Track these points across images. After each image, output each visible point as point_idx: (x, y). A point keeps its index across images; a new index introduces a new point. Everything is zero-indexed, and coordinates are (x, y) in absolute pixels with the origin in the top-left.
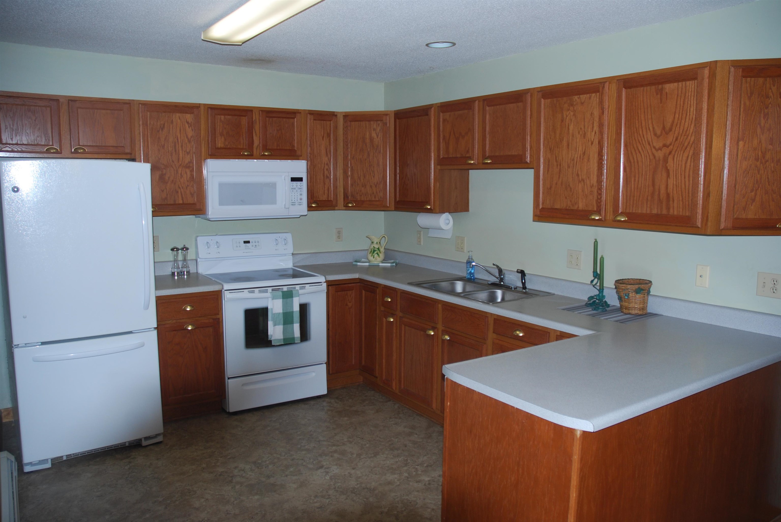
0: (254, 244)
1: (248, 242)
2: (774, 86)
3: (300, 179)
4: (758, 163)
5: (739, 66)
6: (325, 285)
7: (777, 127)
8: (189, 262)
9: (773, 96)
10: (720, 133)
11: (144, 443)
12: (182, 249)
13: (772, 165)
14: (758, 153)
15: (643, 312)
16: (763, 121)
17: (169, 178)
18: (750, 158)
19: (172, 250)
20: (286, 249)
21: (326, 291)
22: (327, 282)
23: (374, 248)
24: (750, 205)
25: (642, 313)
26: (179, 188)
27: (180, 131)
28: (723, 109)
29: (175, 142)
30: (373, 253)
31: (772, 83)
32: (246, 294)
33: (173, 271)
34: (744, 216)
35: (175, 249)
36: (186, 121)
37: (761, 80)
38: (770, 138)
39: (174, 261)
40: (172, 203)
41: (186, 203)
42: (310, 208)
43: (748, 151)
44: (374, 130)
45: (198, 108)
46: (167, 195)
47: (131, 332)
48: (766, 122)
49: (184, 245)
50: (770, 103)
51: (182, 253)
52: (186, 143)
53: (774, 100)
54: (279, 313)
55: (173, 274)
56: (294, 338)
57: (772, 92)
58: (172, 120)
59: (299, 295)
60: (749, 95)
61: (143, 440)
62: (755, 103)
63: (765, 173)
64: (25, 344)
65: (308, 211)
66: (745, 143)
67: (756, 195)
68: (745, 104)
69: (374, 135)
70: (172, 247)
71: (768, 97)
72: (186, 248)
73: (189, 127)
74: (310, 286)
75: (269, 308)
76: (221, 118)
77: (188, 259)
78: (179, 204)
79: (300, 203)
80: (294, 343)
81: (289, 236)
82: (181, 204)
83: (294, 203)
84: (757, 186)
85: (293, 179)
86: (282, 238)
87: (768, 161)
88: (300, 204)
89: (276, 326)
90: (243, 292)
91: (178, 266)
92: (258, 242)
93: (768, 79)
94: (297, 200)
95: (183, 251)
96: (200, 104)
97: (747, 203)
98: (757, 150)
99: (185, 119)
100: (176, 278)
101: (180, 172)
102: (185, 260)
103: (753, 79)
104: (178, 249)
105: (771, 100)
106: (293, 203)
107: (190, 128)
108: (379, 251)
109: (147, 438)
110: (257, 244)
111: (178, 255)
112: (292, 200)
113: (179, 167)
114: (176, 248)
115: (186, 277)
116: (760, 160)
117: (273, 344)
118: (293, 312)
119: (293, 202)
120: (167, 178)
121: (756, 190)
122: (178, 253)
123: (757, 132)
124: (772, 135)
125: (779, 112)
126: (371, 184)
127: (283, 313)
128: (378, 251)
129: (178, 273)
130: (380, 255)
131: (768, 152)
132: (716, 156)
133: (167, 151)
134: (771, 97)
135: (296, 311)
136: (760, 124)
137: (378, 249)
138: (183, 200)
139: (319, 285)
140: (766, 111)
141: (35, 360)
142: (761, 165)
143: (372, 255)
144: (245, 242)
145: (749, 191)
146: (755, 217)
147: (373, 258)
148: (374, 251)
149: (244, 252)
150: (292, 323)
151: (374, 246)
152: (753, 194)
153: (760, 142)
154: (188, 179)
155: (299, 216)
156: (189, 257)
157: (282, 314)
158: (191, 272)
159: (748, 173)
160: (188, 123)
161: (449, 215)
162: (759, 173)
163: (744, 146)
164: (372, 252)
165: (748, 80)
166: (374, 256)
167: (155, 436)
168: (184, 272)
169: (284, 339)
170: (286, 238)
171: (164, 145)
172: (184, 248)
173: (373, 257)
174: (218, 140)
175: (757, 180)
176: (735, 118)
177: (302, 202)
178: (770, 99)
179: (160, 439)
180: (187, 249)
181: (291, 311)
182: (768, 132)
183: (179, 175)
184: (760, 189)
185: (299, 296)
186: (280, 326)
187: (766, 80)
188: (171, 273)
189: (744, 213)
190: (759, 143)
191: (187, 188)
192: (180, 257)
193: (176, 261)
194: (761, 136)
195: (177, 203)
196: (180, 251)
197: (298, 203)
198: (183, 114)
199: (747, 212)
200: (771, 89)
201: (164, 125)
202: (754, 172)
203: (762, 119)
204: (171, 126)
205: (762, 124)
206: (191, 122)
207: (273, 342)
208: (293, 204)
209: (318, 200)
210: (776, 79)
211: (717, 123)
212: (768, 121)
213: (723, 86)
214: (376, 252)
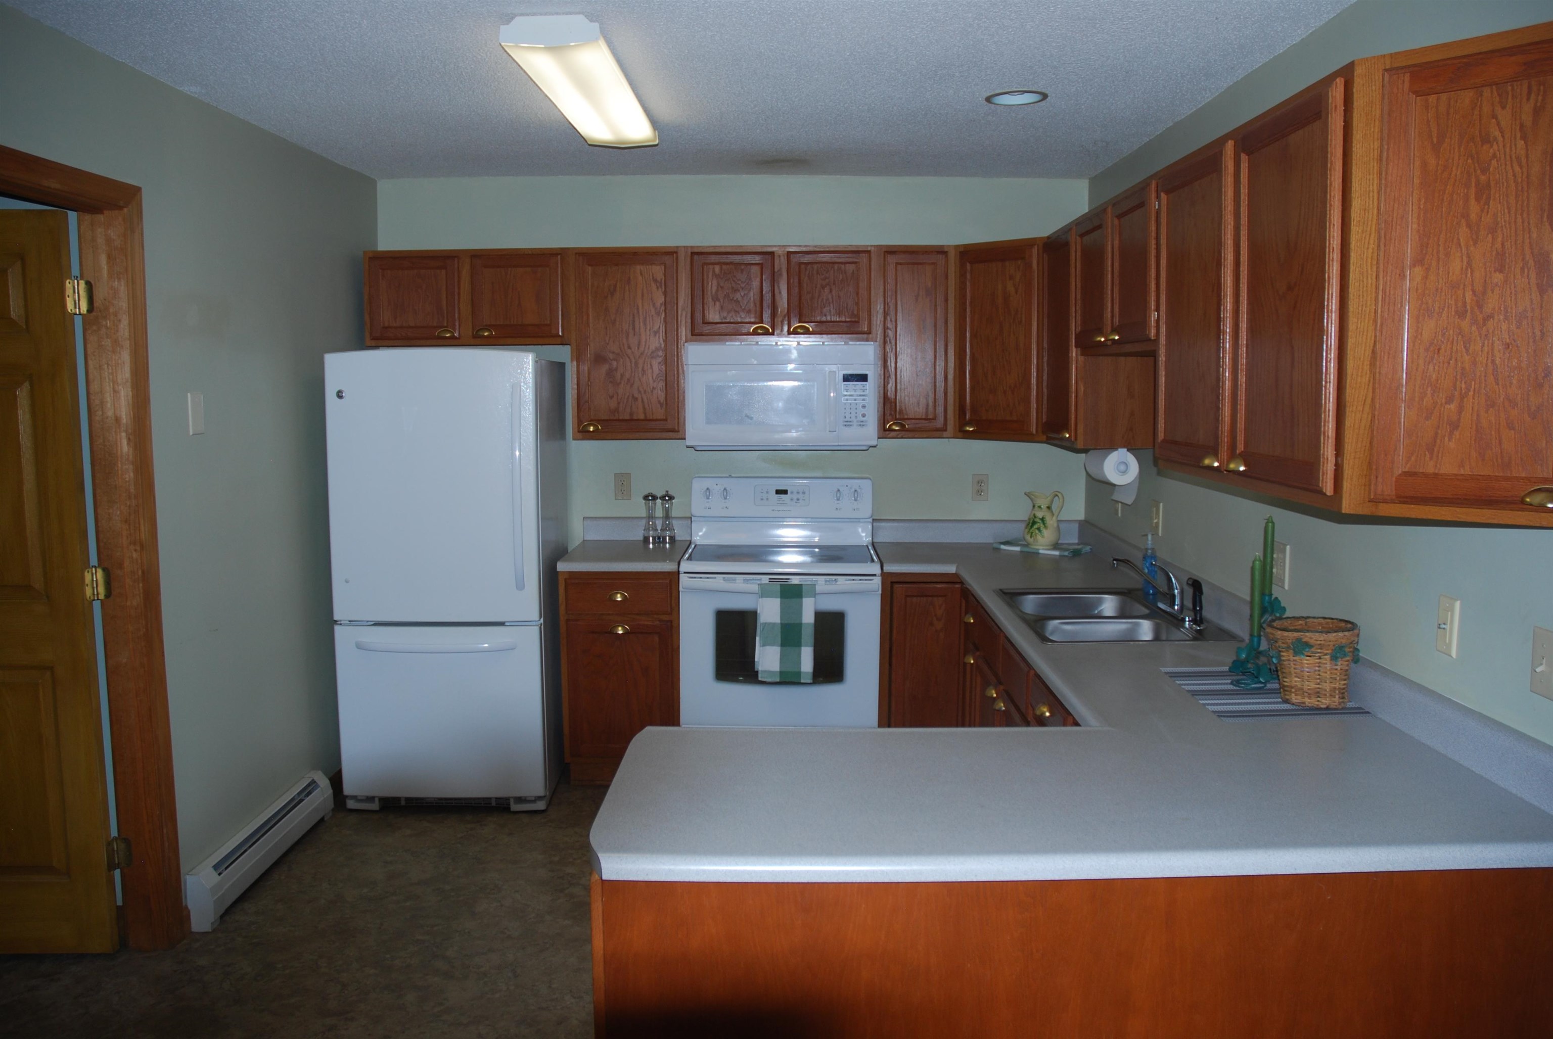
0: (795, 496)
1: (785, 492)
2: (1503, 108)
3: (863, 378)
4: (1465, 324)
5: (1405, 67)
6: (877, 581)
7: (1515, 222)
8: (675, 523)
9: (1503, 136)
10: (1368, 248)
11: (515, 807)
12: (663, 498)
13: (1504, 327)
14: (1464, 296)
15: (1318, 701)
16: (1474, 208)
17: (622, 376)
18: (1443, 310)
19: (646, 498)
20: (858, 509)
21: (880, 592)
22: (884, 575)
23: (1035, 517)
24: (1446, 439)
25: (1317, 703)
26: (640, 392)
27: (643, 296)
28: (1373, 185)
29: (634, 315)
30: (1032, 527)
31: (1498, 99)
32: (718, 582)
33: (646, 535)
34: (1430, 469)
35: (649, 496)
36: (653, 277)
37: (1466, 97)
38: (1498, 253)
39: (649, 517)
40: (627, 417)
41: (651, 418)
42: (884, 432)
43: (1437, 290)
44: (1011, 278)
45: (673, 255)
46: (619, 403)
47: (502, 624)
48: (1482, 211)
49: (667, 491)
50: (1494, 156)
51: (662, 504)
52: (652, 316)
53: (1504, 146)
54: (774, 624)
55: (646, 539)
56: (799, 674)
57: (1498, 124)
58: (629, 278)
59: (814, 594)
60: (1435, 140)
61: (512, 801)
62: (1450, 161)
63: (1486, 348)
64: (349, 621)
65: (879, 438)
66: (1428, 270)
67: (1461, 409)
68: (1424, 164)
69: (1010, 288)
70: (646, 493)
71: (1486, 140)
72: (668, 497)
73: (658, 288)
74: (846, 580)
75: (758, 612)
76: (714, 268)
77: (673, 516)
78: (638, 420)
79: (862, 422)
80: (799, 684)
81: (866, 486)
82: (642, 420)
83: (850, 422)
84: (1463, 386)
85: (847, 378)
86: (851, 488)
87: (1491, 316)
88: (862, 424)
89: (768, 648)
90: (715, 578)
91: (656, 526)
92: (804, 493)
93: (1487, 92)
94: (856, 417)
95: (665, 502)
96: (677, 247)
97: (1436, 434)
98: (1462, 287)
99: (651, 275)
100: (651, 546)
101: (640, 366)
102: (667, 516)
103: (1444, 97)
104: (654, 498)
105: (1495, 147)
106: (847, 422)
107: (660, 289)
108: (1044, 524)
109: (520, 800)
110: (800, 496)
111: (655, 508)
112: (845, 417)
113: (639, 357)
114: (652, 496)
115: (668, 545)
116: (1469, 314)
117: (760, 679)
118: (800, 625)
119: (846, 420)
120: (618, 376)
121: (1462, 397)
122: (655, 504)
123: (1458, 239)
124: (1503, 244)
125: (1520, 180)
126: (1005, 388)
127: (781, 624)
128: (1042, 525)
129: (654, 538)
130: (1045, 532)
131: (1493, 293)
132: (1360, 309)
133: (620, 329)
134: (1495, 139)
135: (808, 624)
136: (1466, 216)
137: (1043, 519)
138: (645, 414)
139: (866, 580)
140: (1483, 178)
141: (359, 646)
142: (1474, 328)
143: (1029, 532)
144: (778, 492)
145: (1444, 401)
146: (1462, 472)
147: (1031, 537)
148: (1034, 523)
149: (773, 510)
150: (798, 644)
151: (1036, 513)
152: (1453, 407)
153: (1469, 264)
154: (654, 377)
155: (864, 448)
156: (674, 513)
157: (780, 626)
158: (677, 538)
159: (1439, 350)
160: (655, 281)
161: (1129, 454)
162: (1467, 350)
163: (1426, 277)
164: (1030, 525)
165: (1431, 100)
166: (1032, 533)
167: (533, 799)
168: (664, 538)
169: (781, 673)
170: (860, 488)
171: (615, 320)
172: (665, 496)
173: (1029, 535)
174: (708, 308)
175: (1463, 369)
176: (1396, 205)
177: (866, 421)
178: (1491, 146)
179: (541, 805)
180: (671, 498)
181: (797, 622)
182: (1490, 235)
183: (640, 369)
184: (1471, 393)
185: (815, 597)
186: (774, 648)
187: (1481, 95)
188: (642, 538)
189: (1431, 458)
190: (1467, 269)
191: (652, 392)
192: (659, 512)
193: (651, 517)
194: (1472, 249)
195: (635, 418)
196: (659, 501)
197: (858, 421)
198: (648, 267)
199: (1438, 456)
200: (1494, 116)
201: (615, 286)
202: (1454, 348)
203: (1472, 201)
204: (627, 288)
205: (1473, 217)
206: (661, 280)
207: (760, 675)
208: (848, 424)
209: (906, 417)
210: (1510, 88)
211: (1359, 221)
212: (1489, 205)
213: (1372, 125)
214: (1036, 526)
